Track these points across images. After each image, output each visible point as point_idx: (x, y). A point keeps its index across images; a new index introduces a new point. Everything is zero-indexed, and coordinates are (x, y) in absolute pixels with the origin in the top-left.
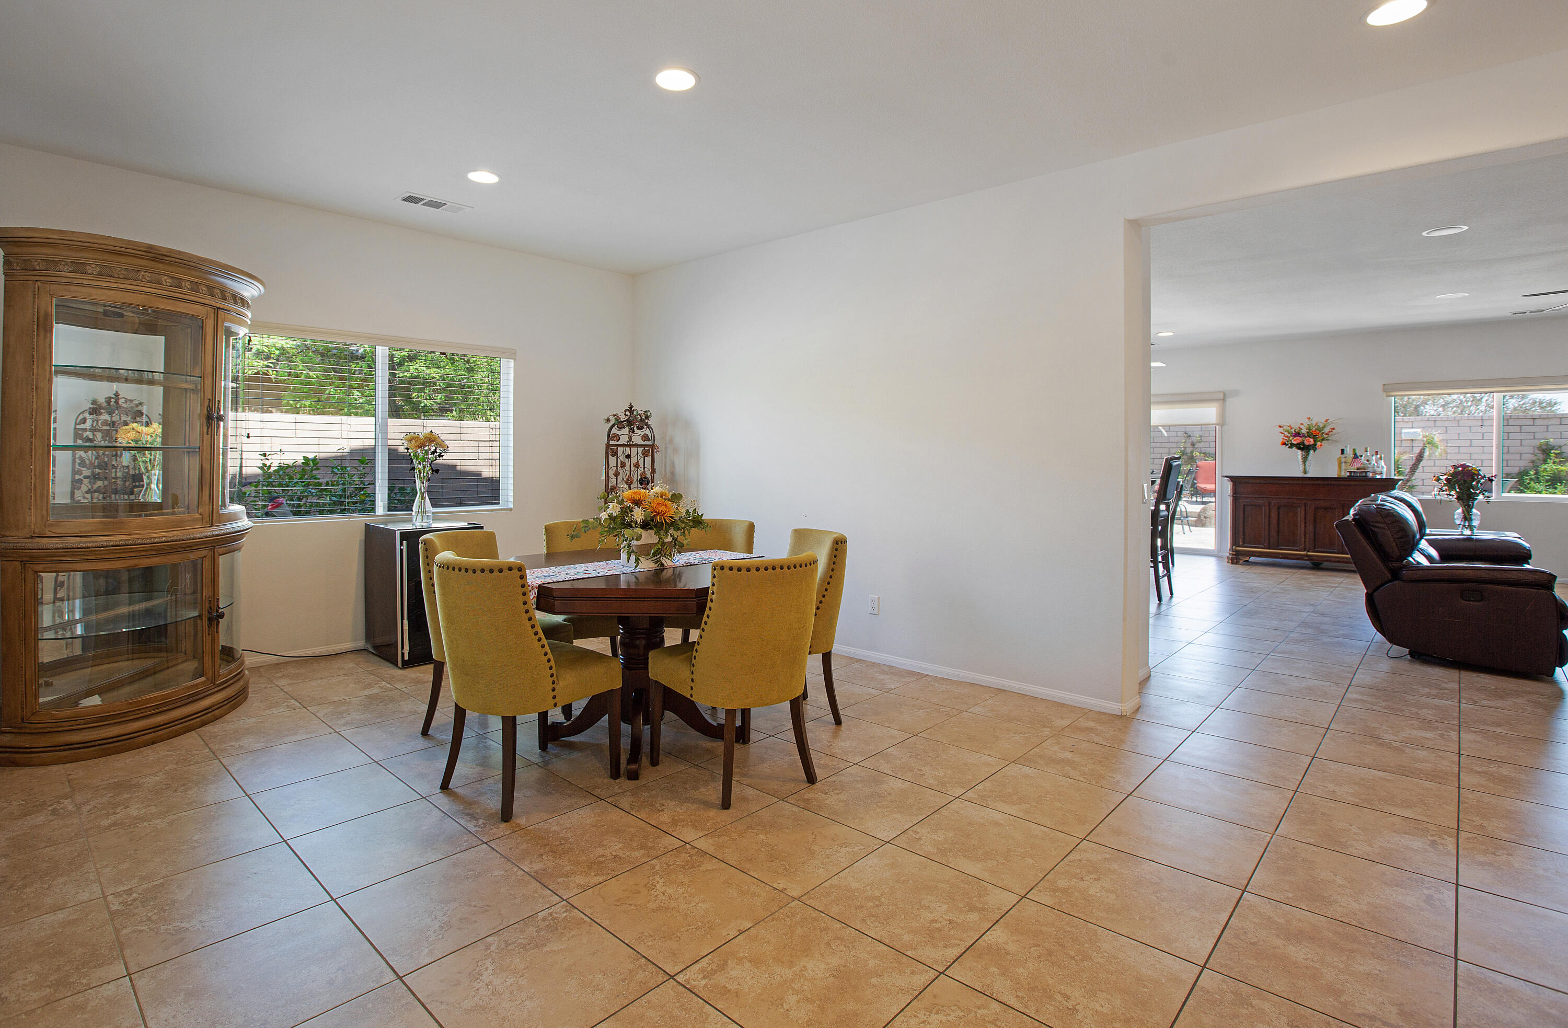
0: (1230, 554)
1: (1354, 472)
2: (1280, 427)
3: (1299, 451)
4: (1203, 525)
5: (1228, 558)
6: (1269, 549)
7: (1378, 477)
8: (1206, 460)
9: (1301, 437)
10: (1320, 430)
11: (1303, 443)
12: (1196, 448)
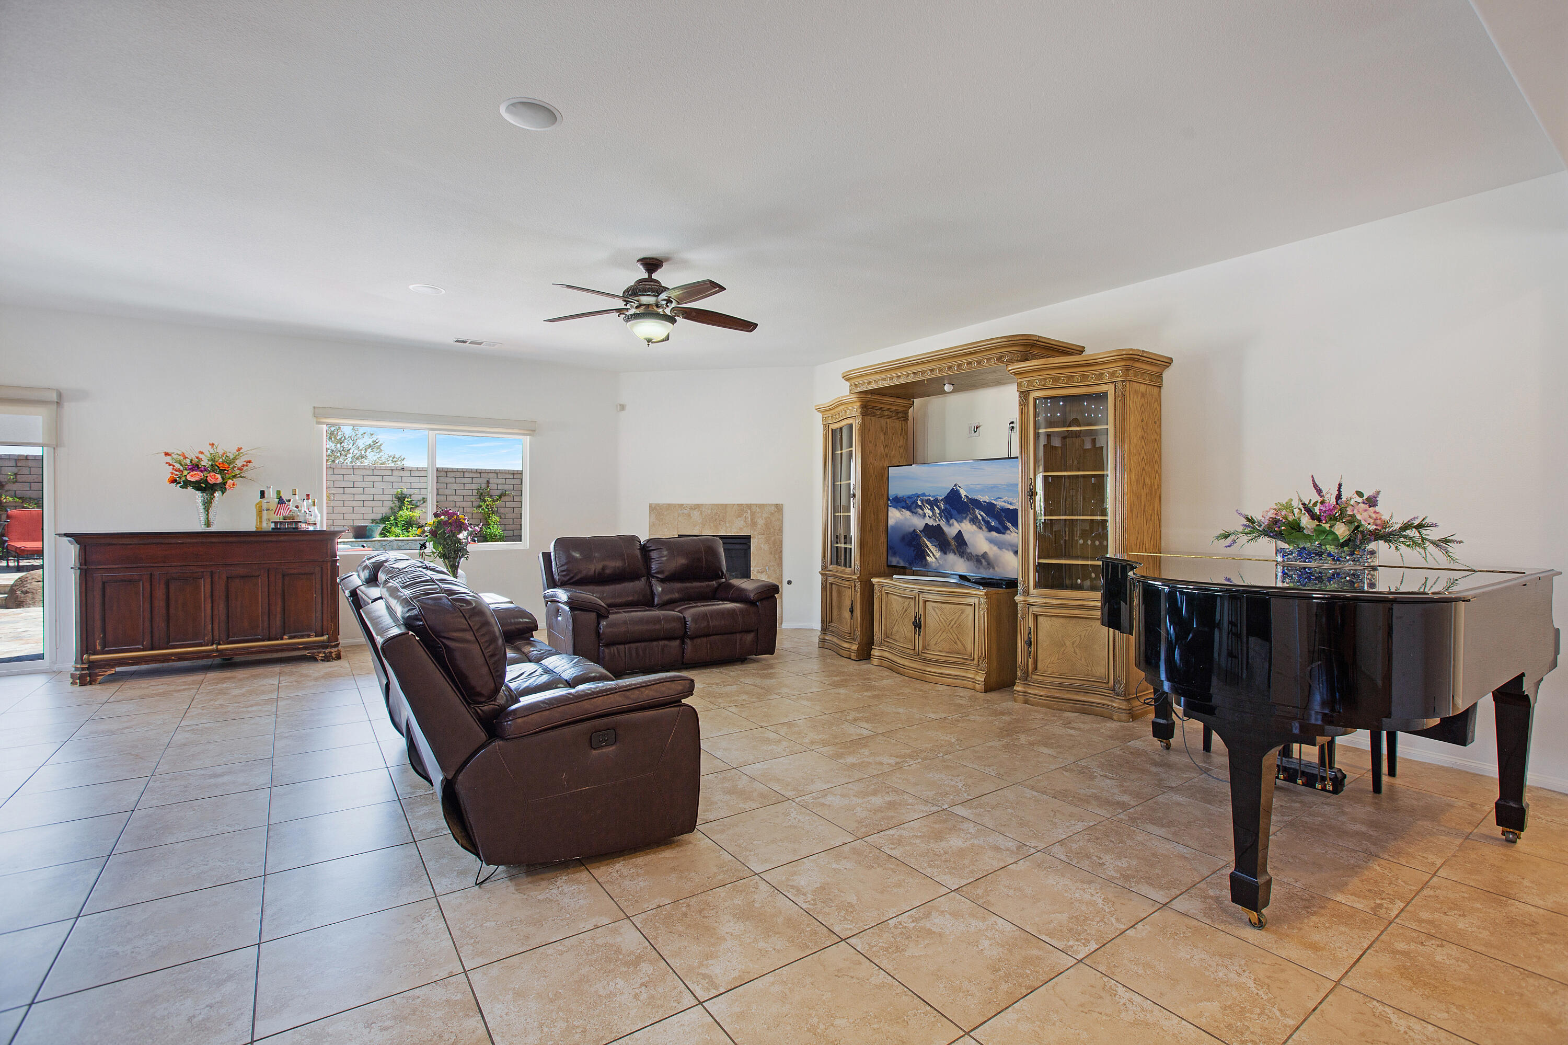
0: (77, 669)
1: (281, 523)
2: (167, 454)
3: (199, 494)
4: (19, 605)
5: (72, 676)
6: (152, 649)
7: (311, 528)
8: (24, 508)
9: (202, 471)
10: (230, 462)
11: (206, 481)
12: (7, 491)
